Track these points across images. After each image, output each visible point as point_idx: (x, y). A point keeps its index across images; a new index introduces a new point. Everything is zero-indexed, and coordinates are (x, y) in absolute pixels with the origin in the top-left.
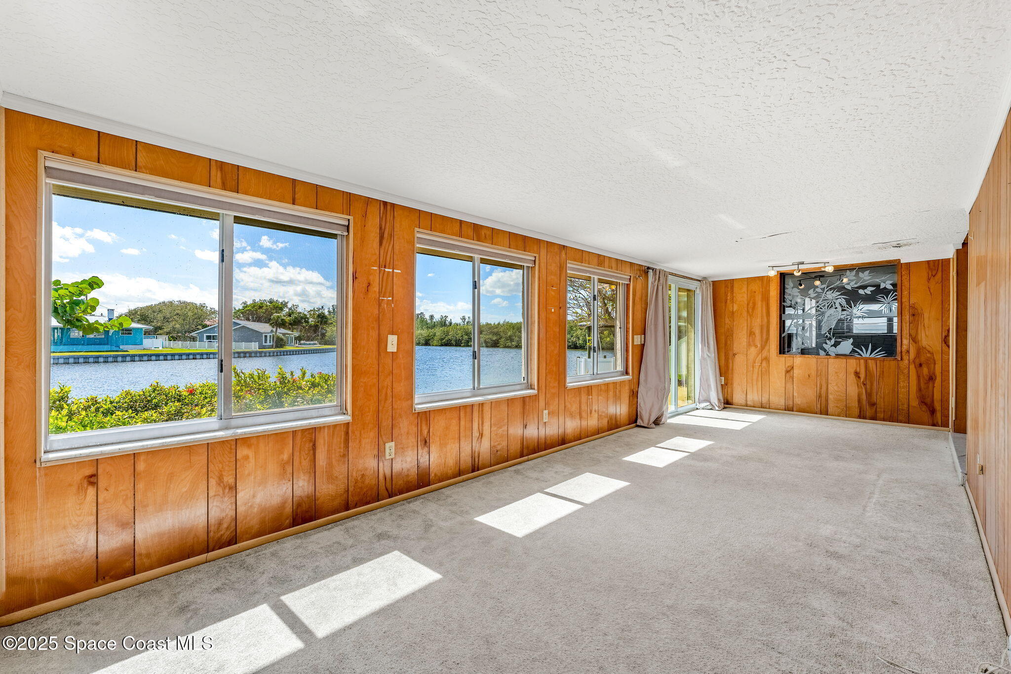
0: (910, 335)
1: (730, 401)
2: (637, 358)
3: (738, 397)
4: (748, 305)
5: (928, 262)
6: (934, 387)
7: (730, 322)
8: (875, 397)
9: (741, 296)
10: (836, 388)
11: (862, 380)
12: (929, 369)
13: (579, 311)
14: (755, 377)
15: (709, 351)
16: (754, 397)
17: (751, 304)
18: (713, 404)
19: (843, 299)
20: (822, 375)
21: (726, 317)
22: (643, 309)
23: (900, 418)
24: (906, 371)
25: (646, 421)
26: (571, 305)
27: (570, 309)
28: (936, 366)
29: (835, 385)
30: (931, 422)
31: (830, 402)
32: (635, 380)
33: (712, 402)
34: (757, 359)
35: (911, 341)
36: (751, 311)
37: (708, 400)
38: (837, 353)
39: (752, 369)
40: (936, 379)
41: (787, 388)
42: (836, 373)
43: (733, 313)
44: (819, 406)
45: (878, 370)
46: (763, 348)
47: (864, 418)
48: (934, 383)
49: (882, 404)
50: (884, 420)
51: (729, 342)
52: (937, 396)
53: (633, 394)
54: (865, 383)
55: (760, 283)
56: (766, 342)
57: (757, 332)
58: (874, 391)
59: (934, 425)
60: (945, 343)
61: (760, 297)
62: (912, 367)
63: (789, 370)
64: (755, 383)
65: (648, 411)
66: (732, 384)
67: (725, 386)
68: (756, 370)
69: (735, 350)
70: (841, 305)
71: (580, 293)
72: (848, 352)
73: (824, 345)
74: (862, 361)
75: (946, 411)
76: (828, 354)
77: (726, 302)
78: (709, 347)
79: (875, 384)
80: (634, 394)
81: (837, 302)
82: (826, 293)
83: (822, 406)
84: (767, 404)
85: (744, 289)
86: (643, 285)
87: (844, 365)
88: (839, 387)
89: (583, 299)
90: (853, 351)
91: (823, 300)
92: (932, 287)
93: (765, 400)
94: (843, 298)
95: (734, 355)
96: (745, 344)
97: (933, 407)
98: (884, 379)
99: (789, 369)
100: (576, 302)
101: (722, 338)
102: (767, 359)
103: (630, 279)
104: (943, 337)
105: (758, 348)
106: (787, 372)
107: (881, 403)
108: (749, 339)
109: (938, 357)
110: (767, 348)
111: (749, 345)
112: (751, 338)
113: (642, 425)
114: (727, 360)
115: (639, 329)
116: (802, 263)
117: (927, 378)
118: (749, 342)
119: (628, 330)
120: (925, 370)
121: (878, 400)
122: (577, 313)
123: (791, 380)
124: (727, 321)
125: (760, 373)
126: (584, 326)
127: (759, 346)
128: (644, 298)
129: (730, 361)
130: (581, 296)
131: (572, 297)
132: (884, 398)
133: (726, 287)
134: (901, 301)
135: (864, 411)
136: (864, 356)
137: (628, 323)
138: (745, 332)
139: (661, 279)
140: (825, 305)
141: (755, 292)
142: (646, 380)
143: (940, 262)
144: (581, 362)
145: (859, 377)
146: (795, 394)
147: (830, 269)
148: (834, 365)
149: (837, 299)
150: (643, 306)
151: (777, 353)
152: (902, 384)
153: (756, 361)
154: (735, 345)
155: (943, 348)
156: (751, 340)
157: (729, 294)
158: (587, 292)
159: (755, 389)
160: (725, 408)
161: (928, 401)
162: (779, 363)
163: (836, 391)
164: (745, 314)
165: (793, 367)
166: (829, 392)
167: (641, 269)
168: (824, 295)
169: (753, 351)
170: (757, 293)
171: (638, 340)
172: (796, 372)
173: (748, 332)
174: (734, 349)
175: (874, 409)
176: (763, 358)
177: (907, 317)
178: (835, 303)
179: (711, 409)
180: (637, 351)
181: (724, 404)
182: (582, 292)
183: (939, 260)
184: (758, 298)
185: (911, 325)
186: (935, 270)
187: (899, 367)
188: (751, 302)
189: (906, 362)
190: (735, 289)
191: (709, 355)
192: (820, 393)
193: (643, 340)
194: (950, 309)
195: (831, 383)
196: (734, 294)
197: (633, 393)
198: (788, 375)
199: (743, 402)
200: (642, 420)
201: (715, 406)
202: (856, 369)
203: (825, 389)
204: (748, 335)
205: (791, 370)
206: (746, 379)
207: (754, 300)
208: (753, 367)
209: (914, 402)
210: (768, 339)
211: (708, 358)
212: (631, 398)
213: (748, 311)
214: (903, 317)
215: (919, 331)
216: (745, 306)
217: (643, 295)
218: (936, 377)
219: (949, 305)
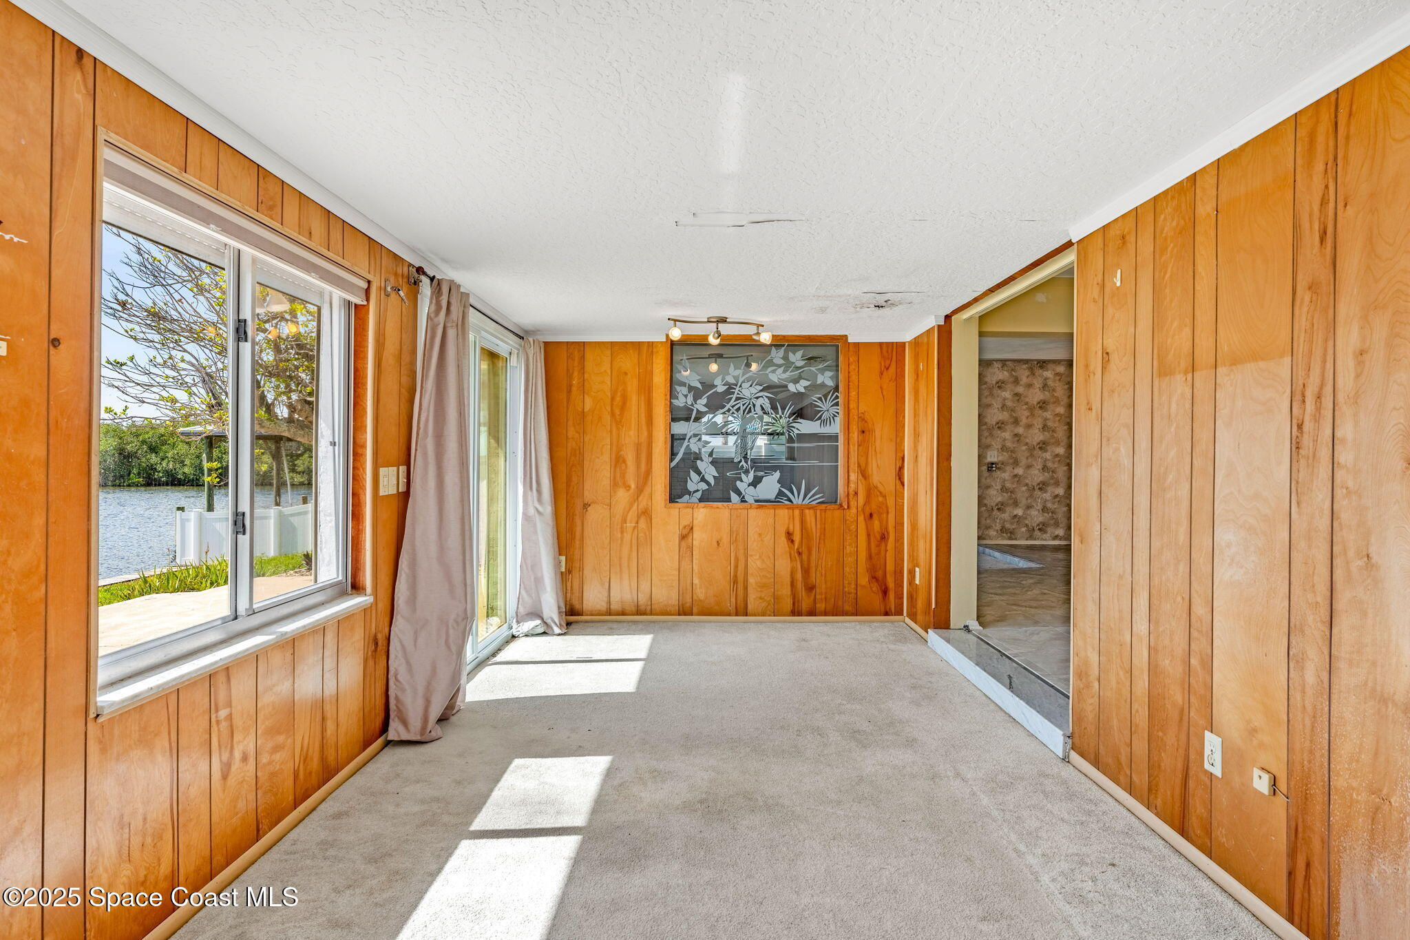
0: (859, 466)
1: (577, 606)
2: (388, 536)
3: (593, 597)
4: (613, 399)
5: (881, 344)
6: (886, 551)
7: (577, 435)
8: (814, 575)
9: (599, 377)
10: (759, 563)
11: (796, 547)
12: (881, 521)
13: (181, 396)
14: (625, 551)
15: (540, 500)
16: (623, 592)
17: (618, 399)
18: (549, 621)
19: (766, 400)
20: (738, 538)
21: (570, 423)
22: (403, 390)
23: (847, 608)
24: (853, 527)
25: (415, 721)
26: (158, 379)
27: (154, 389)
28: (890, 515)
29: (758, 557)
30: (883, 610)
31: (750, 590)
32: (383, 605)
33: (545, 617)
34: (630, 513)
35: (860, 475)
36: (617, 412)
37: (536, 614)
38: (757, 498)
39: (619, 535)
40: (888, 538)
41: (682, 569)
42: (760, 535)
43: (583, 414)
44: (733, 600)
45: (818, 526)
46: (640, 491)
47: (800, 614)
48: (886, 546)
49: (824, 586)
50: (826, 614)
51: (575, 479)
52: (890, 567)
53: (376, 650)
54: (800, 550)
55: (636, 356)
56: (645, 478)
57: (630, 458)
58: (813, 565)
59: (886, 614)
60: (900, 479)
61: (635, 382)
62: (861, 518)
63: (686, 535)
64: (625, 564)
65: (421, 690)
66: (581, 569)
67: (568, 576)
68: (627, 537)
69: (588, 495)
70: (763, 409)
71: (185, 351)
72: (772, 496)
73: (738, 483)
74: (797, 512)
75: (900, 588)
76: (743, 501)
77: (569, 392)
78: (539, 492)
79: (814, 553)
80: (379, 648)
81: (759, 403)
82: (740, 386)
83: (739, 599)
84: (647, 605)
85: (606, 366)
86: (405, 319)
87: (771, 520)
88: (763, 560)
89: (193, 365)
90: (780, 493)
91: (738, 399)
92: (885, 387)
93: (643, 599)
94: (766, 397)
95: (586, 506)
96: (606, 482)
97: (885, 585)
98: (826, 540)
99: (685, 532)
100: (172, 373)
101: (563, 469)
102: (646, 513)
103: (367, 291)
104: (897, 469)
105: (632, 491)
106: (683, 537)
107: (822, 587)
108: (615, 471)
109: (891, 502)
110: (647, 491)
111: (615, 485)
112: (618, 469)
113: (405, 737)
114: (570, 517)
115: (393, 449)
116: (723, 320)
117: (878, 537)
118: (615, 478)
119: (360, 451)
120: (876, 524)
121: (818, 581)
122: (174, 401)
123: (689, 553)
124: (572, 432)
125: (634, 541)
126: (199, 434)
127: (633, 486)
128: (406, 358)
129: (578, 521)
130: (188, 357)
131: (159, 360)
132: (825, 577)
133: (570, 357)
134: (848, 408)
135: (798, 601)
136: (795, 502)
137: (359, 427)
138: (606, 457)
139: (453, 308)
140: (739, 408)
141: (626, 374)
142: (413, 599)
143: (895, 345)
144: (188, 520)
145: (792, 541)
146: (696, 581)
147: (765, 338)
148: (758, 519)
149: (757, 398)
150: (404, 379)
151: (665, 500)
152: (849, 549)
153: (629, 518)
154: (587, 486)
155: (898, 487)
156: (618, 475)
157: (576, 374)
158: (207, 351)
159: (626, 576)
160: (569, 624)
161: (880, 574)
162: (669, 521)
163: (759, 568)
164: (607, 418)
165: (692, 528)
166: (750, 571)
167: (400, 271)
168: (738, 388)
169: (622, 496)
170: (629, 376)
171: (390, 480)
172: (698, 537)
173: (614, 457)
174: (586, 493)
175: (812, 598)
176: (640, 512)
177: (855, 435)
178: (754, 406)
179: (544, 633)
180: (389, 515)
181: (566, 615)
182: (192, 347)
183: (893, 343)
184: (632, 386)
185: (860, 448)
186: (889, 358)
187: (845, 520)
188: (619, 394)
189: (854, 510)
190: (589, 365)
191: (540, 509)
192: (736, 576)
193: (403, 480)
194: (904, 424)
195: (751, 556)
196: (586, 376)
197: (376, 644)
198: (683, 544)
199: (601, 605)
200: (405, 723)
201: (553, 625)
202: (788, 527)
203: (743, 566)
204: (613, 464)
205: (689, 533)
206: (608, 558)
207: (623, 390)
208: (622, 532)
209: (864, 580)
210: (649, 472)
211: (537, 518)
212: (371, 662)
213: (613, 414)
214: (850, 435)
215: (870, 460)
216: (608, 401)
217: (404, 348)
218: (888, 533)
219: (904, 417)
